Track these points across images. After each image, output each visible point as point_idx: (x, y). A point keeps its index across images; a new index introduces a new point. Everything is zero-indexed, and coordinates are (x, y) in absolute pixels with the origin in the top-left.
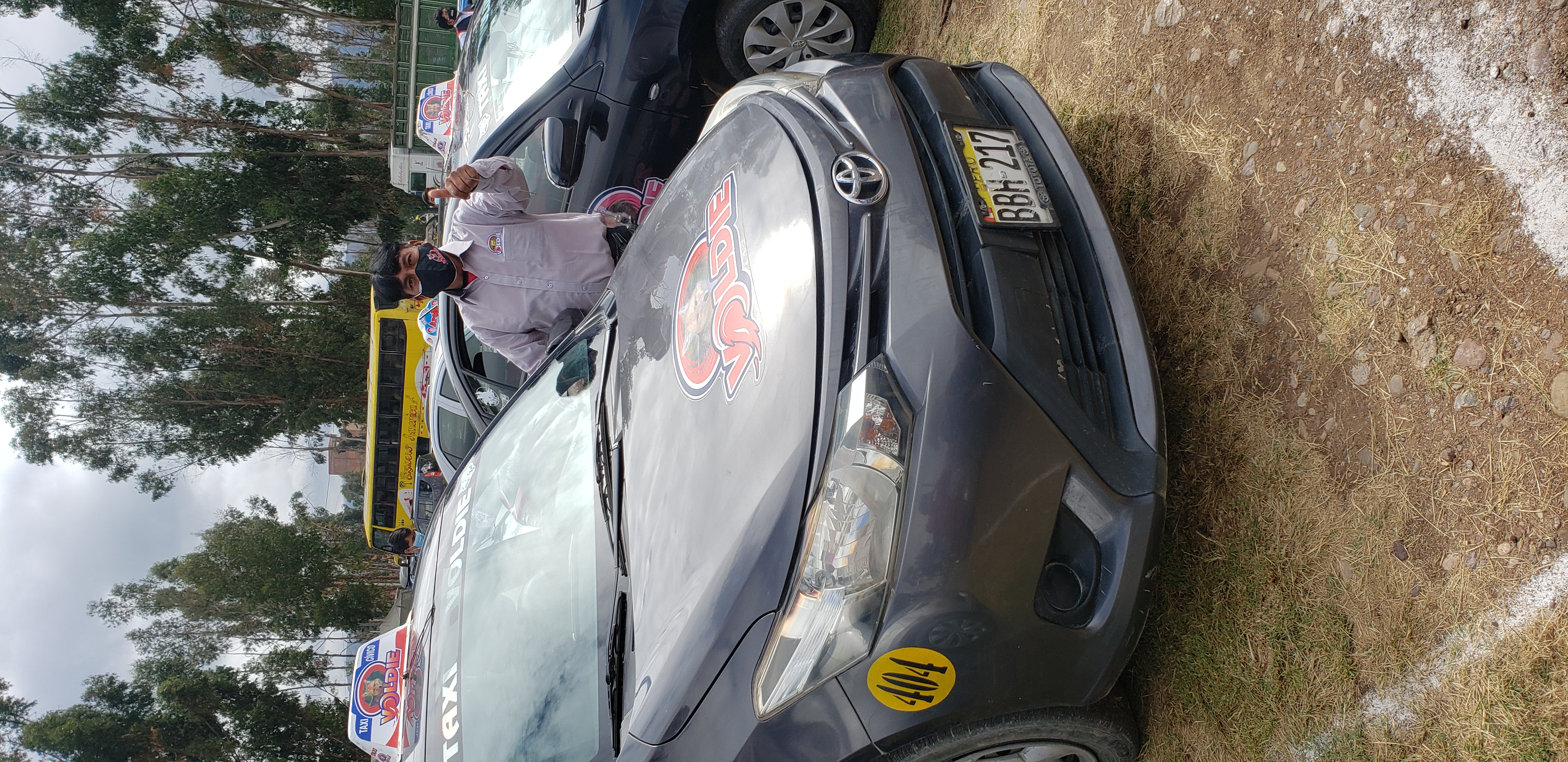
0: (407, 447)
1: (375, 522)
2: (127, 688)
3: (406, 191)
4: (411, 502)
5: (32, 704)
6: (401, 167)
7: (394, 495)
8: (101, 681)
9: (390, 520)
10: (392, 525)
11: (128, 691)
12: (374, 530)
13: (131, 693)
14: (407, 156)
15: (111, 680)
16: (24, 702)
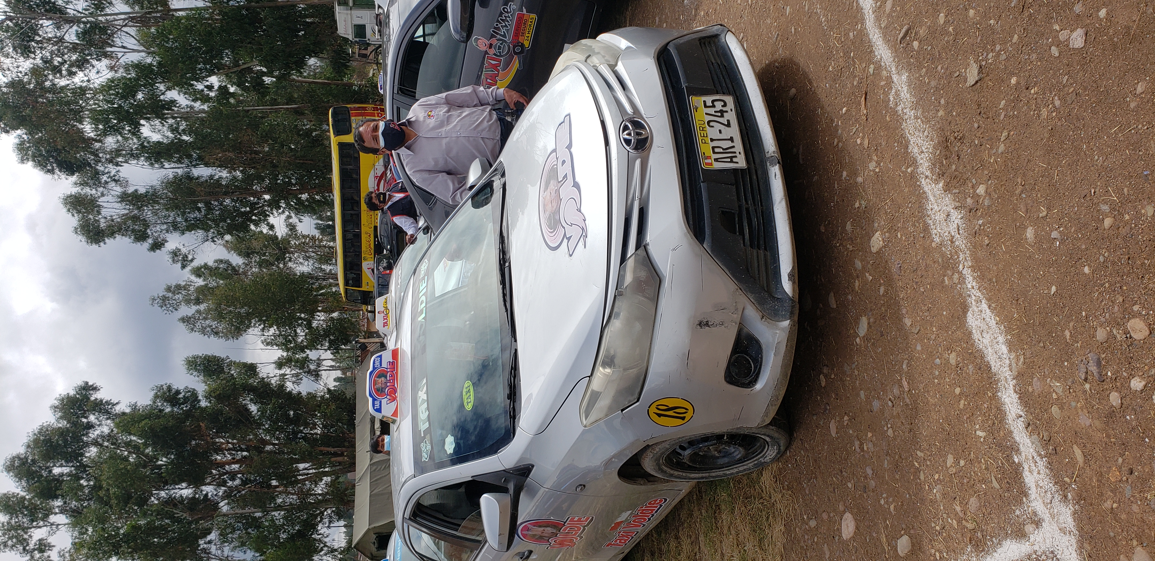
0: (366, 233)
1: (346, 283)
2: (180, 393)
3: (351, 39)
4: (373, 270)
5: (117, 403)
6: (345, 21)
7: (360, 266)
8: (163, 389)
9: (358, 281)
10: (360, 286)
11: (181, 396)
12: (346, 291)
13: (184, 396)
14: (349, 12)
15: (169, 388)
16: (112, 401)
